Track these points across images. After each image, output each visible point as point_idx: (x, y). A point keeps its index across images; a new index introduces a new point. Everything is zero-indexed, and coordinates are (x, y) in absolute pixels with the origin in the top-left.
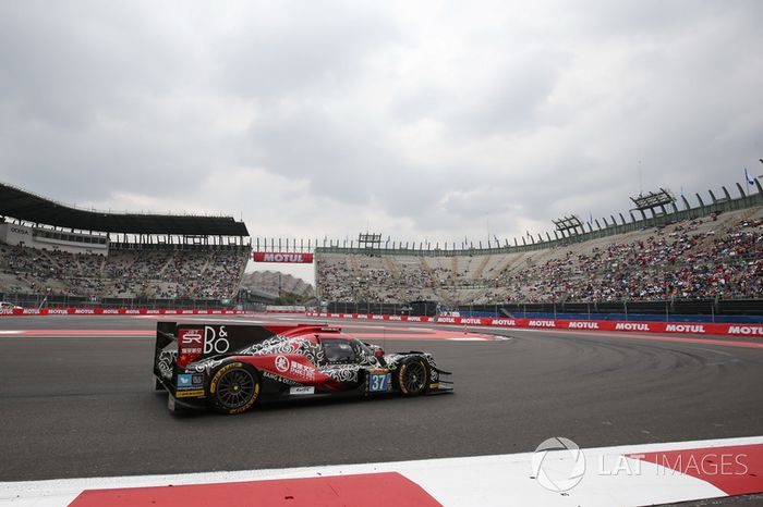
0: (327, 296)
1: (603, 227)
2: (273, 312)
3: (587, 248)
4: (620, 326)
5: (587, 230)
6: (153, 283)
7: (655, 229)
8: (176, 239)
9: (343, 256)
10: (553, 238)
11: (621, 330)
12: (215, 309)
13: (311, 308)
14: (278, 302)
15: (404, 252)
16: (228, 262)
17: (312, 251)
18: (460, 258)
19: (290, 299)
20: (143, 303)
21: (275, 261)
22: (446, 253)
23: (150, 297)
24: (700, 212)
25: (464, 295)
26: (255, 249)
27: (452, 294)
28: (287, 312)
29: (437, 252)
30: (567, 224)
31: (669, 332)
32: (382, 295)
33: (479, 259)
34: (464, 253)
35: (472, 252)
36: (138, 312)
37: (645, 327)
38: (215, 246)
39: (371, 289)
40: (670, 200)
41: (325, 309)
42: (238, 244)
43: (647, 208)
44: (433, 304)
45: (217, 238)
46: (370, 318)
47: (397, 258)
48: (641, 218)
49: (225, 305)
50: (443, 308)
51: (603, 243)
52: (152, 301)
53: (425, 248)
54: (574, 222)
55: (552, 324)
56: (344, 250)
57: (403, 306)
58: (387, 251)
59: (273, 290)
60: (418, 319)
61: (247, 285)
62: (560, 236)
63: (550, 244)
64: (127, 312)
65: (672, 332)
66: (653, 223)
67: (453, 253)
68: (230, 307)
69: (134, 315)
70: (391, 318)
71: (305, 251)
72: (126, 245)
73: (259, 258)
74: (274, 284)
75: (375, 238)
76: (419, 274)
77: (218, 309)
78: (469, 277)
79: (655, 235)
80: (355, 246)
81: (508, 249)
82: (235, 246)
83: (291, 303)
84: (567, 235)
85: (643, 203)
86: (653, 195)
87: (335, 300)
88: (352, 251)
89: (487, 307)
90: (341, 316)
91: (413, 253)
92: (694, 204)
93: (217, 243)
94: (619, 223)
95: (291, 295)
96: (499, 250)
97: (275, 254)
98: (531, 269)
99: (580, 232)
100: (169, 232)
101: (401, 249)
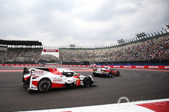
0: (62, 60)
1: (130, 42)
2: (48, 65)
3: (126, 47)
4: (137, 67)
5: (126, 43)
6: (18, 57)
7: (143, 42)
8: (24, 47)
9: (66, 50)
10: (118, 45)
11: (137, 68)
12: (33, 64)
13: (58, 64)
14: (50, 62)
15: (81, 49)
16: (37, 52)
17: (58, 49)
18: (95, 50)
19: (53, 61)
20: (15, 63)
21: (49, 52)
22: (91, 49)
23: (17, 61)
24: (153, 38)
25: (97, 59)
26: (44, 49)
27: (93, 59)
28: (52, 65)
29: (89, 49)
30: (121, 41)
31: (149, 68)
32: (76, 60)
33: (99, 50)
34: (96, 49)
35: (98, 49)
36: (14, 65)
37: (143, 67)
38: (34, 48)
39: (73, 58)
40: (145, 35)
41: (61, 64)
42: (40, 47)
43: (140, 37)
44: (89, 62)
45: (34, 46)
46: (73, 66)
47: (79, 50)
48: (139, 39)
49: (36, 63)
50: (91, 63)
51: (130, 46)
52: (17, 62)
53: (86, 48)
54: (122, 41)
55: (119, 67)
56: (66, 49)
57: (81, 62)
58: (77, 49)
59: (48, 59)
60: (85, 66)
61: (42, 58)
62: (119, 44)
63: (117, 46)
64: (11, 65)
65: (150, 68)
66: (142, 40)
67: (93, 49)
68: (37, 63)
69: (13, 66)
70: (78, 66)
71: (56, 49)
72: (12, 48)
73: (45, 51)
74: (49, 57)
75: (74, 46)
76: (85, 55)
77: (34, 64)
78: (97, 55)
79: (143, 44)
80: (69, 47)
81: (107, 48)
82: (39, 48)
83: (53, 62)
84: (121, 44)
85: (139, 36)
86: (141, 34)
87: (64, 61)
88: (68, 49)
89: (103, 62)
90: (66, 66)
91: (83, 49)
92: (151, 36)
93: (34, 47)
94: (133, 41)
95: (53, 60)
96: (104, 48)
97: (49, 50)
98: (113, 53)
99: (124, 43)
100: (23, 45)
101: (80, 48)
